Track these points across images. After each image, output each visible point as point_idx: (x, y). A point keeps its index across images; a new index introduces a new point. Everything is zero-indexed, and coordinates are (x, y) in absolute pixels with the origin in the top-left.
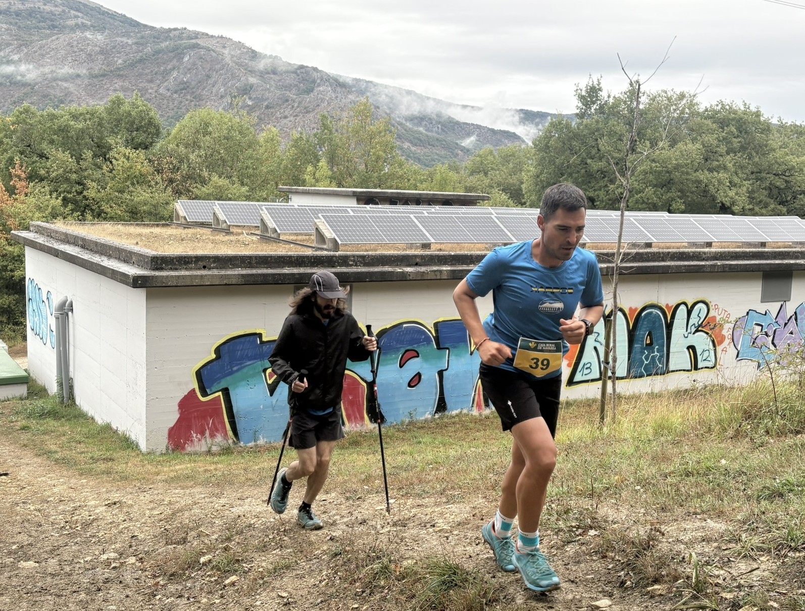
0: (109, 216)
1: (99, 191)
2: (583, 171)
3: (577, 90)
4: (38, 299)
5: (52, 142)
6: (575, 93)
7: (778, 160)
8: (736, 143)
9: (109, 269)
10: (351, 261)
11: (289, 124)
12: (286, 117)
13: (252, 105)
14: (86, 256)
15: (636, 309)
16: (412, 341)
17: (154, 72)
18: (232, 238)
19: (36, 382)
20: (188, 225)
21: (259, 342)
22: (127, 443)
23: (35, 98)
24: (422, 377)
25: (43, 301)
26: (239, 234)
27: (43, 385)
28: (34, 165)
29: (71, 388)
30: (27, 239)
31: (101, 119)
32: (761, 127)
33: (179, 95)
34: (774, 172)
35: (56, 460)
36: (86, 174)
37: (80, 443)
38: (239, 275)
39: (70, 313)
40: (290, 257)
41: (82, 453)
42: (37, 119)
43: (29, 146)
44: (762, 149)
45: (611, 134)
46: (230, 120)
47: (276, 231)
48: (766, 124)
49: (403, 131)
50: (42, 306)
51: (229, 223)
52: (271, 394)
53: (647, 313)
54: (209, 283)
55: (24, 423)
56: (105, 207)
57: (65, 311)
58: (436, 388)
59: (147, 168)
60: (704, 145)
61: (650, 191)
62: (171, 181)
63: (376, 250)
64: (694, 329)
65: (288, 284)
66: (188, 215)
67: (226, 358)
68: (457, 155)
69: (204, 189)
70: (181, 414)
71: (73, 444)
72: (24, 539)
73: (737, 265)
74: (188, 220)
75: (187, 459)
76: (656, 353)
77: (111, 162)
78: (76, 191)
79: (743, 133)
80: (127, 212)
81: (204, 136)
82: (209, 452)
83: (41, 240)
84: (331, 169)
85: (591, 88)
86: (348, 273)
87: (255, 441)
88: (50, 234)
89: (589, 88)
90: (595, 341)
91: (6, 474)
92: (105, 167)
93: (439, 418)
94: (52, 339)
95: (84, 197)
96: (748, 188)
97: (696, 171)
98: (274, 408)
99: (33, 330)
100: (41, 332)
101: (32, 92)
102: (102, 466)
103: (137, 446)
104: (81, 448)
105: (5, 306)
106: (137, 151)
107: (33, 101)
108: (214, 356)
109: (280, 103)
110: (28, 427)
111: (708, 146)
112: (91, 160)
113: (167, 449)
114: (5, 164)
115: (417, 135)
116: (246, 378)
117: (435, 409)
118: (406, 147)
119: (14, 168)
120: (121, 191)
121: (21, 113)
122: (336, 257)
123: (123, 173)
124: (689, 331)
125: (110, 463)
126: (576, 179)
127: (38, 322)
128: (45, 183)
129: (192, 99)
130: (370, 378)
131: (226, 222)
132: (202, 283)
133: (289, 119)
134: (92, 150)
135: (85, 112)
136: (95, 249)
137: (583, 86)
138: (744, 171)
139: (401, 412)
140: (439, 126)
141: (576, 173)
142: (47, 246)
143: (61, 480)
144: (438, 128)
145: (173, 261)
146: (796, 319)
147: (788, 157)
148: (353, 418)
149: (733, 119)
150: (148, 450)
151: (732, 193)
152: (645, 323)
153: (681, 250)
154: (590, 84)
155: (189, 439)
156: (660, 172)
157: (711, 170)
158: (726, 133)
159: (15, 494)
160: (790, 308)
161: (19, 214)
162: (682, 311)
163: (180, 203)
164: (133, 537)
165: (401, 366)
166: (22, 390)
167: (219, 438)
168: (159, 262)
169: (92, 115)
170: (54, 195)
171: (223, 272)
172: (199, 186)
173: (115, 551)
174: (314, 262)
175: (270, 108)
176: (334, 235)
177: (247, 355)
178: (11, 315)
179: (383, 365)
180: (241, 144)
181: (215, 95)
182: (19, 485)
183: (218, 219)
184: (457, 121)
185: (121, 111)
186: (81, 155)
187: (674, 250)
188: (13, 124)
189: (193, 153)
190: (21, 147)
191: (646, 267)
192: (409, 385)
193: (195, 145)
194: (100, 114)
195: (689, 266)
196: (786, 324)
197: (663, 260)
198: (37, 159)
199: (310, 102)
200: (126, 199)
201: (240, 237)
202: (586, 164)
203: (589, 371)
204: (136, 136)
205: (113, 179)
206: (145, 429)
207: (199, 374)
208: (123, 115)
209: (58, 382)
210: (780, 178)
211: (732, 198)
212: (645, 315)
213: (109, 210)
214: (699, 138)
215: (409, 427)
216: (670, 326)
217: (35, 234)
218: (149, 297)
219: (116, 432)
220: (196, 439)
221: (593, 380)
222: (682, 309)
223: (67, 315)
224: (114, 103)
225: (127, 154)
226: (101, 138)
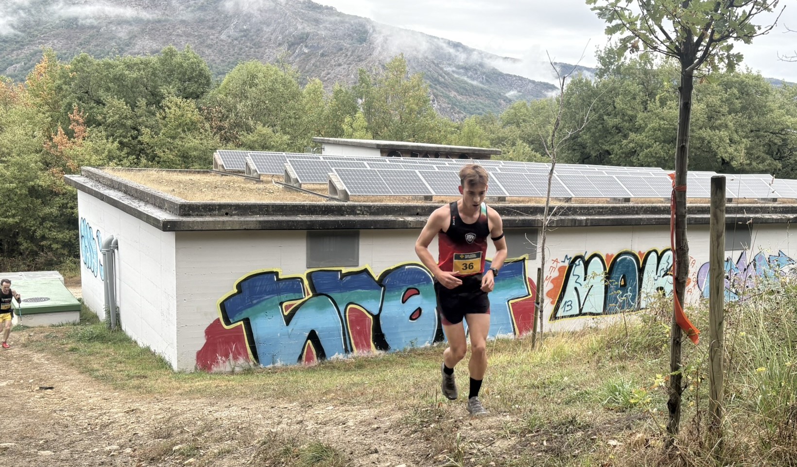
0: (162, 160)
1: (152, 137)
2: (600, 126)
3: (597, 51)
4: (89, 237)
5: (108, 89)
6: (595, 54)
7: (775, 120)
8: (738, 104)
9: (145, 214)
10: (359, 210)
11: (343, 72)
12: (340, 65)
13: (308, 52)
14: (127, 201)
15: (612, 256)
16: (414, 281)
17: (215, 19)
18: (261, 186)
19: (89, 309)
20: (225, 173)
21: (275, 279)
22: (162, 364)
23: (101, 40)
24: (423, 311)
25: (94, 239)
26: (268, 182)
27: (95, 313)
28: (92, 110)
29: (118, 316)
30: (78, 183)
31: (155, 69)
32: (761, 89)
33: (239, 42)
34: (771, 131)
35: (97, 378)
36: (140, 120)
37: (121, 363)
38: (257, 221)
39: (116, 250)
40: (303, 206)
41: (121, 371)
42: (94, 68)
43: (87, 92)
44: (761, 109)
45: (626, 93)
46: (276, 73)
47: (298, 181)
48: (765, 87)
49: (450, 81)
50: (92, 242)
51: (259, 173)
52: (288, 324)
53: (622, 259)
54: (230, 228)
55: (74, 345)
56: (158, 152)
57: (111, 248)
58: (435, 321)
59: (196, 116)
60: (708, 106)
61: (657, 147)
62: (220, 128)
63: (382, 201)
64: (663, 273)
65: (301, 229)
66: (225, 164)
67: (246, 292)
68: (500, 104)
69: (250, 137)
70: (208, 340)
71: (115, 364)
72: (51, 436)
73: (702, 218)
74: (226, 168)
75: (208, 377)
76: (629, 293)
77: (164, 110)
78: (131, 136)
79: (744, 95)
80: (179, 156)
81: (250, 88)
82: (232, 372)
83: (89, 184)
84: (369, 121)
85: (609, 50)
86: (354, 221)
87: (273, 364)
88: (98, 179)
89: (607, 50)
90: (576, 282)
91: (51, 388)
92: (158, 115)
93: (437, 346)
94: (101, 273)
95: (139, 141)
96: (746, 145)
97: (701, 128)
98: (289, 336)
99: (85, 264)
100: (92, 266)
101: (97, 35)
102: (135, 382)
103: (170, 366)
104: (121, 366)
105: (66, 241)
106: (188, 101)
107: (99, 43)
108: (236, 291)
109: (335, 51)
110: (76, 349)
111: (712, 106)
112: (144, 108)
113: (196, 368)
114: (65, 109)
115: (463, 85)
116: (265, 310)
117: (433, 339)
118: (452, 95)
119: (72, 113)
120: (174, 138)
121: (79, 62)
122: (344, 206)
123: (175, 121)
124: (658, 274)
125: (142, 380)
126: (594, 133)
127: (89, 257)
128: (101, 128)
129: (251, 45)
130: (376, 312)
131: (256, 171)
132: (224, 228)
133: (342, 67)
134: (146, 98)
135: (139, 62)
136: (136, 195)
137: (602, 48)
138: (744, 130)
139: (403, 341)
140: (484, 77)
141: (594, 128)
142: (95, 191)
143: (97, 393)
144: (483, 78)
145: (199, 209)
146: (755, 265)
147: (784, 118)
148: (360, 345)
149: (736, 82)
150: (179, 370)
151: (731, 150)
152: (620, 267)
153: (654, 205)
154: (609, 46)
155: (214, 361)
156: (667, 129)
157: (713, 128)
158: (729, 95)
159: (56, 404)
160: (749, 256)
161: (77, 156)
162: (653, 257)
163: (218, 153)
164: (134, 434)
165: (403, 302)
166: (75, 317)
167: (241, 361)
168: (187, 209)
169: (146, 65)
170: (111, 139)
171: (242, 219)
172: (245, 134)
173: (119, 445)
174: (325, 211)
175: (326, 55)
176: (345, 187)
177: (265, 290)
178: (72, 249)
179: (387, 301)
180: (284, 96)
181: (274, 43)
182: (61, 397)
183: (249, 169)
184: (501, 73)
185: (173, 62)
186: (136, 103)
187: (647, 205)
188: (72, 71)
189: (240, 102)
190: (79, 93)
191: (621, 219)
192: (411, 318)
193: (243, 96)
194: (154, 64)
195: (659, 219)
196: (745, 270)
197: (637, 214)
198: (94, 105)
199: (362, 51)
200: (177, 145)
201: (268, 186)
202: (603, 120)
203: (570, 307)
204: (188, 86)
205: (166, 126)
206: (176, 352)
207: (223, 306)
208: (175, 66)
209: (106, 310)
210: (776, 136)
211: (731, 154)
212: (620, 260)
213: (162, 154)
214: (704, 98)
215: (410, 354)
216: (641, 270)
217: (86, 178)
218: (177, 239)
219: (154, 354)
220: (221, 361)
221: (572, 316)
222: (653, 256)
223: (114, 252)
224: (167, 54)
225: (179, 103)
226: (155, 87)
